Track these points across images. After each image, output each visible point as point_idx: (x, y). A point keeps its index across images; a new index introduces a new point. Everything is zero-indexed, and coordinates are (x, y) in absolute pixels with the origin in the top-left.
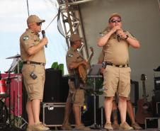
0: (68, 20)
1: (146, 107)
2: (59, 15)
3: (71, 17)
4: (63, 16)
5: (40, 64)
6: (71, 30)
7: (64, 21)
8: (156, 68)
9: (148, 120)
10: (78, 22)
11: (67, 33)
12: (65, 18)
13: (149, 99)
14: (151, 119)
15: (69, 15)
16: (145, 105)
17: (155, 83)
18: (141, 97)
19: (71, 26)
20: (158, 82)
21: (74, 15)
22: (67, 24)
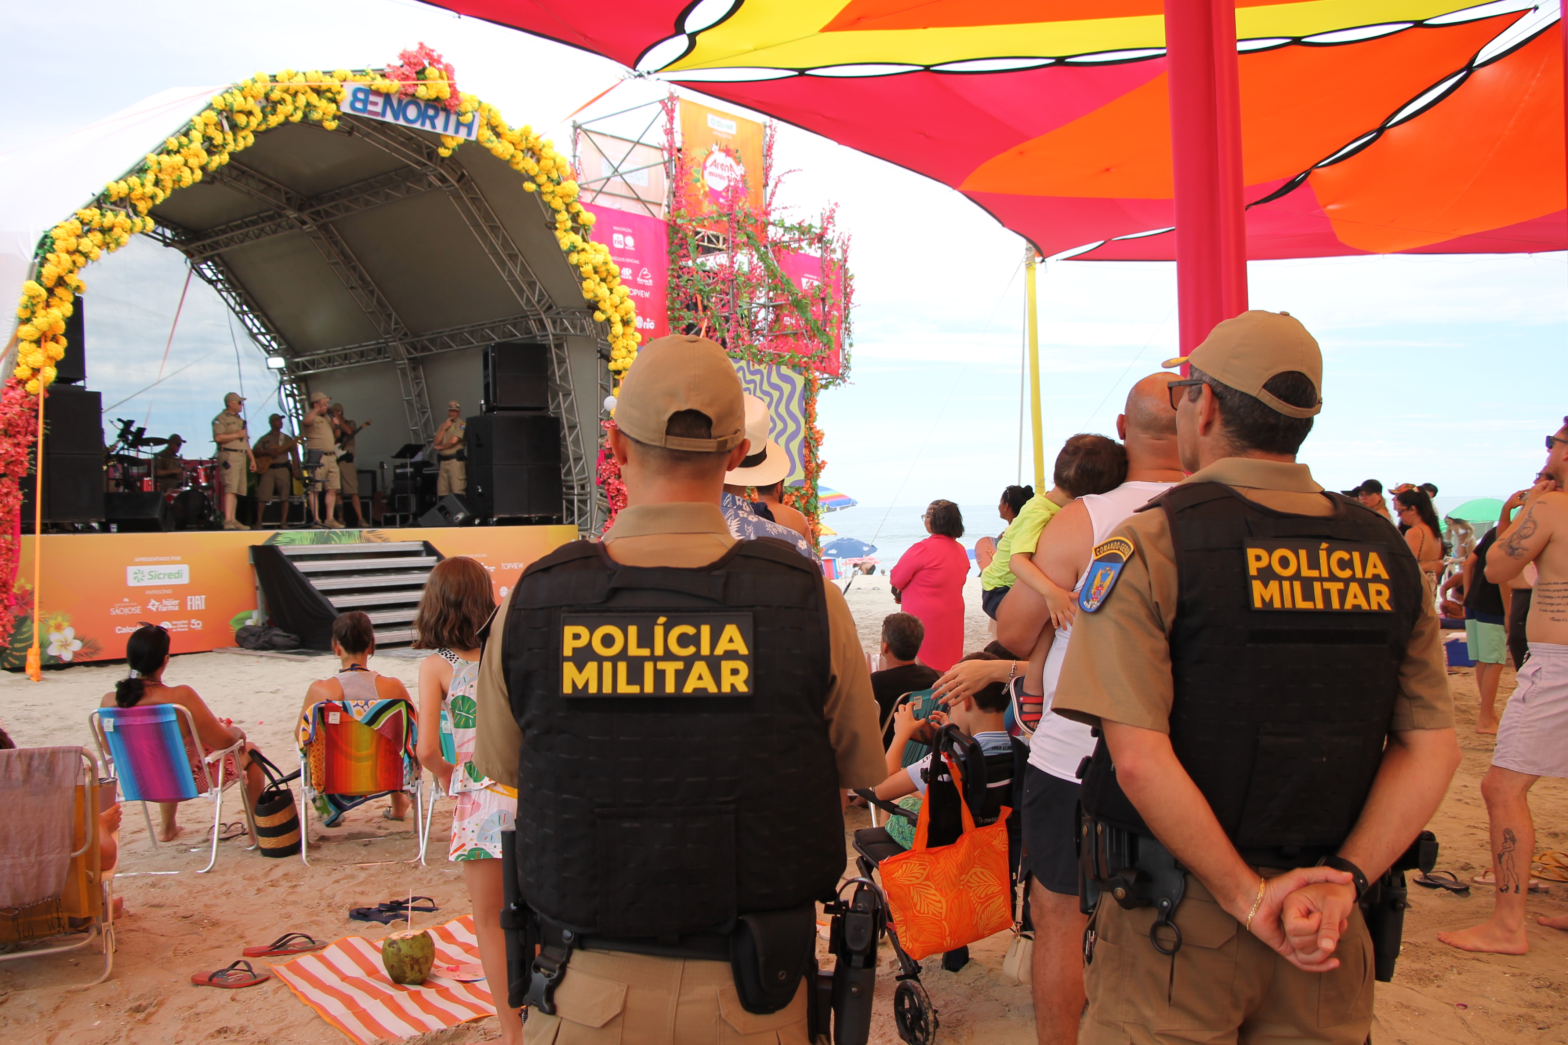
0: (292, 395)
1: (385, 501)
2: (280, 388)
3: (296, 392)
4: (285, 389)
5: (236, 451)
6: (295, 407)
7: (287, 396)
8: (394, 454)
9: (385, 517)
10: (304, 397)
11: (290, 410)
12: (288, 392)
13: (389, 492)
14: (388, 515)
15: (293, 388)
16: (384, 498)
17: (395, 472)
18: (379, 489)
19: (295, 402)
20: (398, 471)
21: (298, 389)
22: (290, 400)
